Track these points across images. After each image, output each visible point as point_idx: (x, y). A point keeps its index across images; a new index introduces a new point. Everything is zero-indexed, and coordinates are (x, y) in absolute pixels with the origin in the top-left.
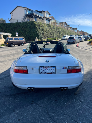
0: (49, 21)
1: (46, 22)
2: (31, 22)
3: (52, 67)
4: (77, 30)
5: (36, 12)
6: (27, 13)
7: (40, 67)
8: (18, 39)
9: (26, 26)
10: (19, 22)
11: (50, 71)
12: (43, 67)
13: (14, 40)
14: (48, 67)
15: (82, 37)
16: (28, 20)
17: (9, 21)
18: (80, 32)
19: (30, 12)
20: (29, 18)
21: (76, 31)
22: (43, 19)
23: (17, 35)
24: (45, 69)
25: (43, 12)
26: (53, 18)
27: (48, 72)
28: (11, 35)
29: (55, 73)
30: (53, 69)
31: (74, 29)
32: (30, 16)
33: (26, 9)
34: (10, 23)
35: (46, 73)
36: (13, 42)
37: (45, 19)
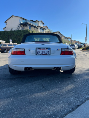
0: (44, 30)
1: (41, 31)
2: (25, 30)
3: (47, 48)
4: (71, 39)
5: (31, 21)
6: (22, 22)
7: (36, 48)
8: (12, 46)
9: (20, 33)
10: (13, 30)
11: (45, 52)
12: (39, 48)
13: (7, 46)
14: (44, 48)
15: (76, 45)
16: (22, 28)
17: (4, 29)
18: (73, 41)
19: (24, 21)
20: (23, 27)
21: (70, 41)
22: (37, 28)
23: (11, 42)
24: (41, 50)
25: (37, 22)
26: (47, 28)
27: (44, 53)
28: (4, 42)
29: (50, 55)
30: (48, 50)
31: (67, 38)
32: (25, 24)
33: (21, 18)
34: (4, 31)
35: (41, 54)
36: (6, 48)
37: (39, 28)
